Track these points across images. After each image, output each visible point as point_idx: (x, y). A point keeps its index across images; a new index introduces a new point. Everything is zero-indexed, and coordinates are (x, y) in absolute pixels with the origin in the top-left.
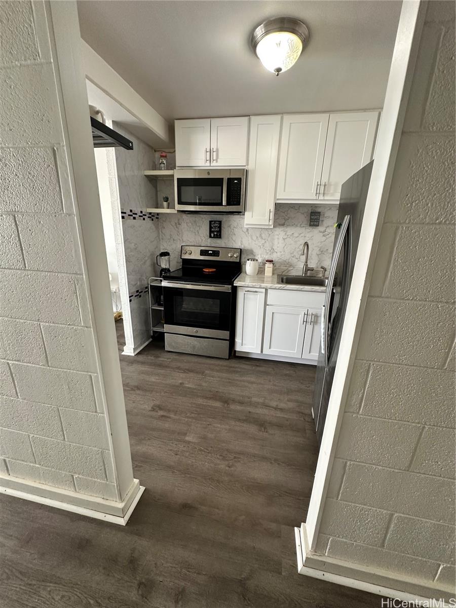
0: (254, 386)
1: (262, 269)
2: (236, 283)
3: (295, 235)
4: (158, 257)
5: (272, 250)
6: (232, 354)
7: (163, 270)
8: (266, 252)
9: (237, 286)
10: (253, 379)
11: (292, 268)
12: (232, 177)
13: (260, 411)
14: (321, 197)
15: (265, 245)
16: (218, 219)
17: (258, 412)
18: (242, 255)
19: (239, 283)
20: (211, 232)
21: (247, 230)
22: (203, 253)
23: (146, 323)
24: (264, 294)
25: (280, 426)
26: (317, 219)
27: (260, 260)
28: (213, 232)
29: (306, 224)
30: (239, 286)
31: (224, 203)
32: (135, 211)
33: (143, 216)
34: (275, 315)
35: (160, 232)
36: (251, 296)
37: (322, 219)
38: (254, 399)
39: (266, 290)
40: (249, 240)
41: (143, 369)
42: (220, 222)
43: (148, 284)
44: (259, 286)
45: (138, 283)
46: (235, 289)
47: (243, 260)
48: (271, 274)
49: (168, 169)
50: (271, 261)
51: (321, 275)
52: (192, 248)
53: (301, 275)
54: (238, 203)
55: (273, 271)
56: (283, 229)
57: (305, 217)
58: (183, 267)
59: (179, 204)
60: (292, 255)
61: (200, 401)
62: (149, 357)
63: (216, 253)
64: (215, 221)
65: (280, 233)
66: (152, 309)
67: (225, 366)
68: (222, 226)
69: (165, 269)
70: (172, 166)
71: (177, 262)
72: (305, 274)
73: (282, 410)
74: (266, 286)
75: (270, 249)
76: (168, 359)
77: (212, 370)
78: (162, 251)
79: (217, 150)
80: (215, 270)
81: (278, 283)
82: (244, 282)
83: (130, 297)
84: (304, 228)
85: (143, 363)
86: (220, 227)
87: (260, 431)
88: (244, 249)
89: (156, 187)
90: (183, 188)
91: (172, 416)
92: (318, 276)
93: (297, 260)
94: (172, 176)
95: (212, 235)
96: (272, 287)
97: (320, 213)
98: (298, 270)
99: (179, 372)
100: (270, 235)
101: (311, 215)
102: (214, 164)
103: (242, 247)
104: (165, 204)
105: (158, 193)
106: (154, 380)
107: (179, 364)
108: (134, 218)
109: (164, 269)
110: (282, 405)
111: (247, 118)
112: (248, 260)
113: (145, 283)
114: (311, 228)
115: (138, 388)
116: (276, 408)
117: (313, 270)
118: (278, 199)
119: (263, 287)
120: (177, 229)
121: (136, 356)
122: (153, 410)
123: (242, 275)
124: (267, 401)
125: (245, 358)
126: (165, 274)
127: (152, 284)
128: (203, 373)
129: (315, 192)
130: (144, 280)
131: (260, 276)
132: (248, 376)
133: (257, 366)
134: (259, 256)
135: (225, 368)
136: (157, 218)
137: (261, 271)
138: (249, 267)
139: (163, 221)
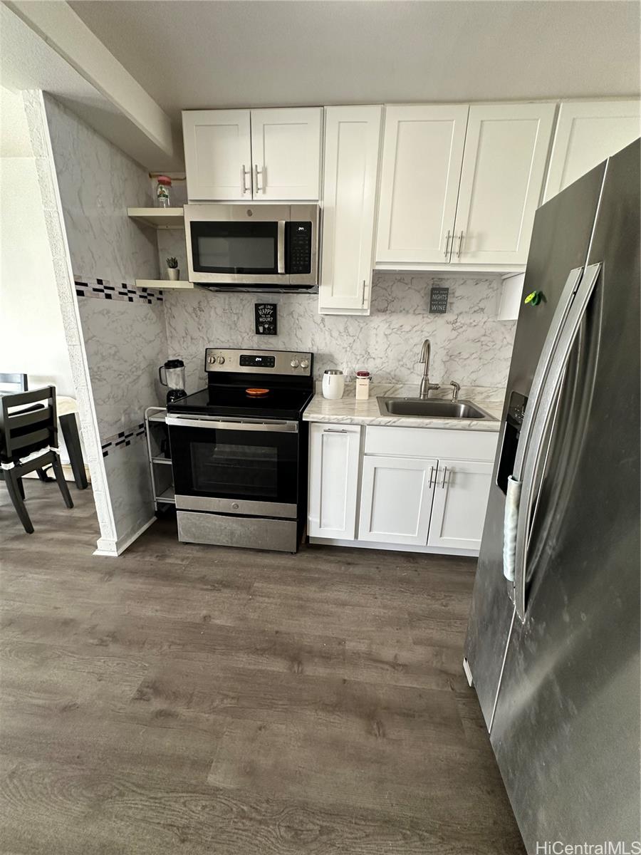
0: (348, 610)
1: (349, 388)
2: (306, 417)
3: (407, 328)
4: (163, 370)
5: (368, 355)
6: (303, 542)
7: (172, 393)
8: (356, 358)
9: (307, 422)
10: (343, 596)
11: (401, 385)
12: (293, 220)
13: (366, 676)
14: (455, 260)
15: (354, 347)
16: (271, 302)
17: (361, 679)
18: (315, 364)
19: (312, 415)
20: (258, 323)
21: (323, 320)
22: (245, 361)
23: (143, 488)
24: (359, 435)
25: (408, 715)
26: (442, 301)
27: (345, 373)
28: (262, 324)
29: (424, 310)
30: (313, 422)
31: (281, 268)
32: (108, 282)
33: (127, 293)
34: (379, 471)
35: (167, 325)
36: (334, 439)
37: (451, 301)
38: (350, 646)
39: (363, 427)
40: (325, 339)
41: (131, 586)
42: (274, 307)
43: (145, 420)
44: (349, 421)
45: (123, 419)
46: (305, 427)
47: (316, 373)
48: (366, 397)
49: (173, 206)
50: (365, 374)
51: (450, 397)
52: (226, 353)
53: (419, 396)
54: (307, 269)
55: (370, 390)
56: (385, 317)
57: (423, 297)
58: (209, 386)
59: (196, 270)
60: (401, 363)
61: (243, 661)
62: (148, 559)
63: (268, 361)
64: (265, 305)
65: (380, 325)
66: (154, 464)
67: (290, 569)
68: (278, 313)
69: (177, 391)
70: (180, 199)
71: (200, 378)
72: (424, 395)
73: (405, 668)
74: (363, 421)
75: (363, 353)
76: (183, 560)
77: (267, 579)
78: (171, 358)
79: (265, 170)
80: (267, 391)
81: (383, 414)
82: (320, 413)
83: (103, 447)
84: (421, 316)
85: (133, 573)
86: (274, 315)
87: (370, 733)
88: (317, 354)
89: (154, 243)
90: (203, 242)
91: (181, 710)
92: (445, 398)
93: (409, 372)
94: (182, 218)
95: (261, 329)
96: (374, 423)
97: (447, 289)
98: (411, 390)
99: (202, 589)
100: (362, 328)
101: (432, 294)
102: (259, 196)
103: (314, 350)
104: (171, 272)
105: (160, 253)
106: (150, 614)
107: (204, 571)
108: (108, 296)
109: (173, 391)
110: (405, 656)
111: (318, 110)
112: (326, 372)
113: (137, 417)
114: (431, 316)
115: (114, 637)
116: (395, 665)
117: (437, 389)
118: (378, 263)
119: (355, 422)
120: (197, 319)
121: (121, 557)
122: (141, 696)
123: (316, 399)
124: (374, 647)
125: (327, 548)
126: (176, 401)
127: (152, 419)
128: (250, 588)
129: (444, 250)
130: (135, 413)
131: (348, 400)
132: (333, 588)
133: (349, 564)
134: (344, 365)
135: (290, 573)
136: (158, 299)
137: (349, 391)
138: (328, 385)
139: (171, 304)
